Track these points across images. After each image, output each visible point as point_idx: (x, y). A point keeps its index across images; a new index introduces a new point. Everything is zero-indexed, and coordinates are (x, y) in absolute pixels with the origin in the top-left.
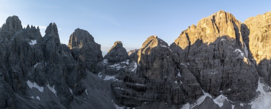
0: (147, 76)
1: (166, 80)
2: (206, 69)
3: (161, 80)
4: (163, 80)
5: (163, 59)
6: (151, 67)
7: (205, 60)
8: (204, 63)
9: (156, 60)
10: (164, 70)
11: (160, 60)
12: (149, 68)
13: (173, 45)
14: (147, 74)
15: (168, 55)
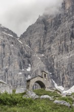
3: (1, 72)
10: (4, 59)
15: (12, 43)
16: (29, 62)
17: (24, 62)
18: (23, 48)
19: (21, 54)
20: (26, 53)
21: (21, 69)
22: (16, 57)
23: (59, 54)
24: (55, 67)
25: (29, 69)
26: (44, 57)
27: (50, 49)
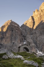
0: (2, 43)
1: (14, 43)
2: (42, 35)
3: (11, 44)
4: (12, 44)
5: (13, 31)
6: (4, 36)
7: (41, 30)
8: (40, 32)
9: (8, 32)
10: (13, 37)
11: (11, 31)
12: (3, 38)
13: (23, 26)
14: (2, 42)
15: (17, 30)
16: (25, 39)
17: (22, 39)
18: (22, 32)
19: (21, 35)
20: (23, 34)
21: (21, 42)
22: (19, 36)
23: (40, 35)
24: (38, 42)
25: (25, 43)
26: (32, 37)
27: (35, 33)
